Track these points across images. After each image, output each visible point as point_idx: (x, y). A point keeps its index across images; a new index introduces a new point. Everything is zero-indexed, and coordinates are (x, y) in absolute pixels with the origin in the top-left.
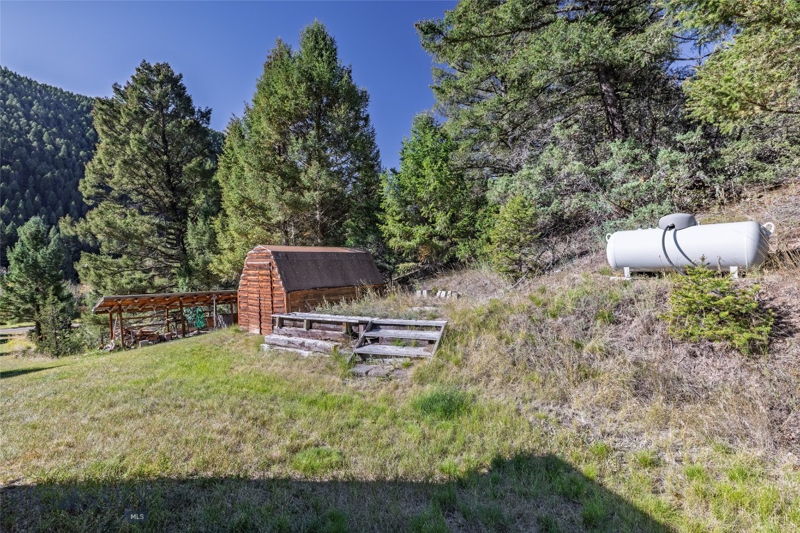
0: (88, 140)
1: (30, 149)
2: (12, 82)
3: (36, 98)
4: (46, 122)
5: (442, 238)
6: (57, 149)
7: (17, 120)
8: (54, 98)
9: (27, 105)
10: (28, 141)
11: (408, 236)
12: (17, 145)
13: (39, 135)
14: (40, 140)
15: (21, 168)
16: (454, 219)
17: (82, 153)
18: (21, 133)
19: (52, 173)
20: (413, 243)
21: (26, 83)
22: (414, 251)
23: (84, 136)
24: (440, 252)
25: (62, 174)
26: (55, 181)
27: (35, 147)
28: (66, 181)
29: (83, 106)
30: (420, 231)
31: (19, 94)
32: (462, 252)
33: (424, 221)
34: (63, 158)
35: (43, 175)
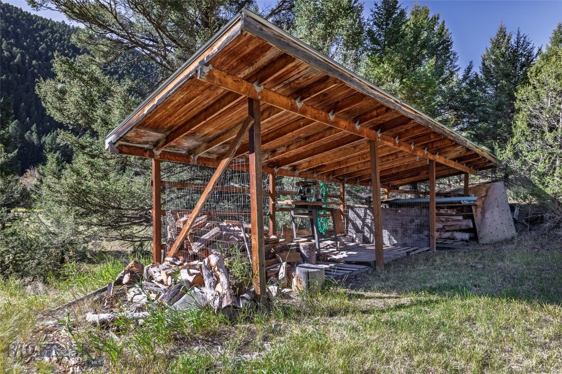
17: (34, 62)
19: (7, 77)
23: (37, 49)
29: (38, 25)
34: (17, 64)
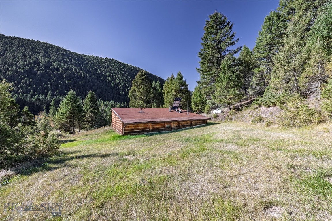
0: (88, 70)
1: (74, 75)
2: (66, 53)
3: (72, 57)
4: (76, 65)
5: (200, 109)
6: (81, 74)
7: (69, 66)
8: (77, 56)
9: (70, 60)
10: (73, 72)
11: (195, 108)
12: (71, 74)
13: (76, 70)
14: (76, 71)
15: (73, 81)
16: (202, 106)
18: (72, 70)
20: (196, 109)
21: (69, 53)
22: (196, 110)
24: (200, 111)
25: (84, 82)
26: (82, 84)
27: (76, 74)
28: (85, 84)
30: (197, 108)
31: (68, 57)
32: (203, 111)
33: (198, 106)
35: (79, 83)
